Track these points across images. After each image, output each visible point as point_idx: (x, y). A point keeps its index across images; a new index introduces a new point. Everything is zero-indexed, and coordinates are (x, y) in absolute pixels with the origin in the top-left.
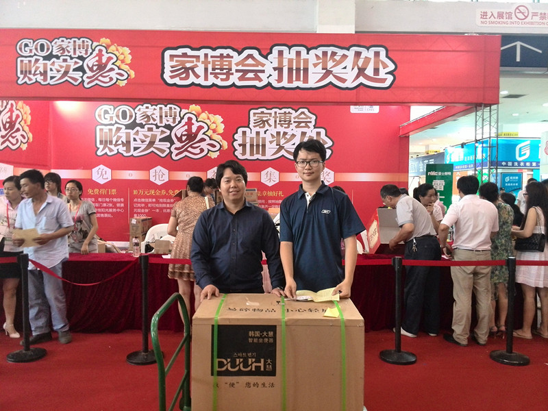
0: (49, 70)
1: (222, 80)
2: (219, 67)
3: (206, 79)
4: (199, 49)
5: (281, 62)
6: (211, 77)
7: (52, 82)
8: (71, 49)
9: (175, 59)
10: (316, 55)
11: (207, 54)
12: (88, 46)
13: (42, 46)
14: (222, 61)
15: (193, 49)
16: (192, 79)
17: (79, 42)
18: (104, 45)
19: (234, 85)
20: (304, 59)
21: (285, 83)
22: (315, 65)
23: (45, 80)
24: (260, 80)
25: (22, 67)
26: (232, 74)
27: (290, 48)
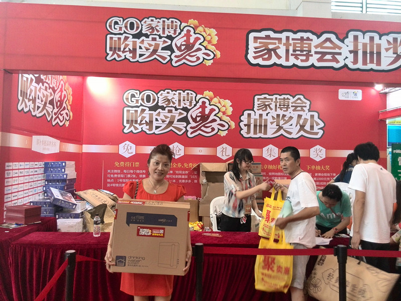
0: (138, 48)
1: (302, 61)
2: (299, 49)
3: (287, 59)
4: (281, 32)
5: (356, 46)
6: (292, 58)
7: (141, 60)
8: (160, 28)
9: (259, 41)
10: (387, 40)
11: (289, 37)
12: (176, 26)
13: (132, 25)
14: (302, 43)
15: (275, 32)
16: (274, 60)
17: (168, 22)
18: (192, 25)
19: (313, 65)
20: (376, 44)
21: (360, 65)
22: (387, 50)
23: (134, 57)
24: (337, 62)
25: (111, 44)
26: (312, 55)
27: (364, 33)
